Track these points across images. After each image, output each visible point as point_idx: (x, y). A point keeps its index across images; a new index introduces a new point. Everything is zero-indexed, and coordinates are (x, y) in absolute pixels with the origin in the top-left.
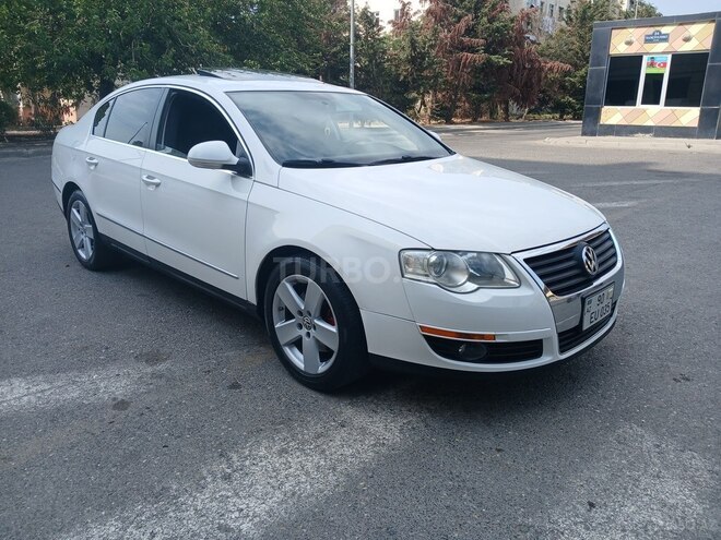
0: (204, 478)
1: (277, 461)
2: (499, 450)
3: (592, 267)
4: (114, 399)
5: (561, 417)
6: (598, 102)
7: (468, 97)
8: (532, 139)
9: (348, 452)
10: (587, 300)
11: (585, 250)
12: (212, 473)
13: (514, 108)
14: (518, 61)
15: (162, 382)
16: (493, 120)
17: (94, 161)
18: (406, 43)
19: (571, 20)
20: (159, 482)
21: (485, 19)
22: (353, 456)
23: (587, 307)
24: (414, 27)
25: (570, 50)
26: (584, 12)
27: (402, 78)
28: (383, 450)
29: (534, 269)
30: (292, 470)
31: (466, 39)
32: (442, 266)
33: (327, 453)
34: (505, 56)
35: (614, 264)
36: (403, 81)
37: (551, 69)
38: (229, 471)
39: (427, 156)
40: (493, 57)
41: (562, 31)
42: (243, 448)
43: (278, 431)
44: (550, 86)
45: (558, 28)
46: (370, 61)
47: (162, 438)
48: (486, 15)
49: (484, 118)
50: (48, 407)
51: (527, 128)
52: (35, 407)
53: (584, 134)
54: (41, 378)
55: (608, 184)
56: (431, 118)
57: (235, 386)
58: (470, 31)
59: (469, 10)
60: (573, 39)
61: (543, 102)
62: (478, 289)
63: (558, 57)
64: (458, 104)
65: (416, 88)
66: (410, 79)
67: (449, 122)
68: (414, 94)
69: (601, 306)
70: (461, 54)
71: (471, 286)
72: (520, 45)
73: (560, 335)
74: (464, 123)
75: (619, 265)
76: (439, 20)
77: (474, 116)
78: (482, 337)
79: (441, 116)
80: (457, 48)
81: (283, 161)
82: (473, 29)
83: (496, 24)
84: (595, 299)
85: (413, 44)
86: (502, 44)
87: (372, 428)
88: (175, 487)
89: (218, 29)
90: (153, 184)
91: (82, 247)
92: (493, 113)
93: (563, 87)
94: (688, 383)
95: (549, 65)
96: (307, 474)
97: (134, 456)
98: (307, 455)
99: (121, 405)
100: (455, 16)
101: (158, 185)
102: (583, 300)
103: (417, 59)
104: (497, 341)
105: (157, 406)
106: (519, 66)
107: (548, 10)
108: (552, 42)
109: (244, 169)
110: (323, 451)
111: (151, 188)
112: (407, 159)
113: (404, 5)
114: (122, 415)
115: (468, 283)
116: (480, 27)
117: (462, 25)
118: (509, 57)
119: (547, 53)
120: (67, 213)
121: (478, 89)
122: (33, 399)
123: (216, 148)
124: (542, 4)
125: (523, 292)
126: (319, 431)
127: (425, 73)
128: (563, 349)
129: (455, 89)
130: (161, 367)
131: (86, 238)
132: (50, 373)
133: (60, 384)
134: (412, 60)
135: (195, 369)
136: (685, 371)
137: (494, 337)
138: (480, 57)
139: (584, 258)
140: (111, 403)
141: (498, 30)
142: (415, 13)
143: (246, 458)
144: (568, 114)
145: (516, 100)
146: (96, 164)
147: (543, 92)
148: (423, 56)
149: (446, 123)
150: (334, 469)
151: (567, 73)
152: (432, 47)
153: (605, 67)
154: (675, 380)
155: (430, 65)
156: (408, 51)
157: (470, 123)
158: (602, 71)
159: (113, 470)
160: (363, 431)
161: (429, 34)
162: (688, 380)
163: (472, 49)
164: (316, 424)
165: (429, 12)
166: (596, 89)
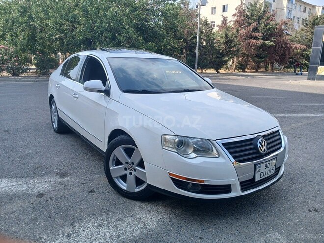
0: (59, 235)
1: (94, 230)
2: (201, 238)
3: (263, 150)
4: (39, 192)
5: (239, 224)
6: (317, 64)
7: (254, 61)
8: (282, 81)
9: (129, 229)
10: (257, 166)
11: (260, 140)
12: (63, 233)
13: (276, 65)
14: (279, 44)
15: (62, 186)
16: (266, 71)
17: (59, 86)
18: (224, 36)
19: (307, 24)
20: (40, 234)
21: (263, 24)
22: (130, 232)
23: (257, 170)
24: (228, 29)
25: (306, 39)
26: (314, 21)
27: (221, 51)
28: (145, 231)
29: (227, 149)
30: (99, 236)
31: (253, 34)
32: (182, 144)
33: (119, 229)
34: (272, 41)
35: (279, 148)
36: (222, 52)
37: (296, 47)
38: (71, 232)
39: (197, 89)
40: (266, 42)
41: (302, 30)
42: (82, 222)
43: (101, 216)
44: (295, 55)
45: (301, 28)
46: (207, 43)
47: (50, 213)
48: (264, 22)
49: (261, 70)
50: (12, 193)
51: (282, 75)
52: (6, 193)
53: (309, 79)
54: (15, 179)
55: (312, 104)
56: (235, 69)
57: (92, 192)
58: (256, 30)
59: (255, 20)
60: (308, 34)
61: (291, 63)
62: (197, 156)
63: (300, 42)
64: (249, 63)
65: (228, 56)
66: (225, 51)
67: (244, 71)
68: (227, 58)
69: (267, 169)
70: (250, 40)
71: (194, 155)
72: (281, 36)
73: (241, 183)
74: (252, 72)
75: (282, 149)
76: (240, 24)
77: (257, 69)
78: (198, 181)
79: (240, 68)
80: (249, 38)
81: (124, 90)
82: (257, 29)
83: (268, 27)
84: (263, 166)
85: (227, 36)
86: (271, 35)
87: (144, 219)
88: (45, 237)
89: (138, 28)
90: (76, 97)
91: (54, 122)
92: (266, 68)
93: (302, 56)
94: (316, 213)
95: (294, 46)
96: (105, 238)
97: (35, 220)
98: (109, 229)
99: (40, 195)
100: (248, 23)
101: (77, 98)
102: (255, 166)
103: (229, 42)
104: (205, 183)
105: (55, 198)
106: (279, 46)
107: (297, 19)
108: (298, 35)
109: (107, 93)
110: (117, 228)
111: (75, 99)
112: (186, 91)
113: (224, 18)
114: (39, 200)
115: (193, 153)
116: (260, 28)
117: (252, 26)
118: (274, 41)
119: (295, 40)
120: (51, 107)
121: (258, 56)
122: (7, 189)
123: (97, 83)
124: (294, 17)
125: (220, 160)
126: (120, 217)
127: (232, 49)
128: (243, 190)
129: (248, 56)
130: (65, 179)
131: (56, 119)
132: (19, 177)
133: (21, 183)
134: (226, 43)
135: (79, 181)
136: (316, 207)
137: (203, 181)
138: (260, 42)
139: (259, 145)
140: (37, 194)
141: (269, 29)
142: (230, 22)
143: (82, 227)
144: (304, 69)
145: (277, 61)
146: (59, 87)
147: (292, 58)
148: (231, 41)
149: (243, 72)
150: (118, 238)
151: (304, 50)
152: (236, 37)
153: (320, 47)
154: (309, 210)
155: (235, 45)
156: (224, 39)
157: (255, 72)
158: (318, 49)
159: (23, 226)
160: (140, 220)
161: (234, 31)
162: (316, 211)
163: (256, 38)
164: (120, 214)
165: (236, 21)
166: (316, 58)
